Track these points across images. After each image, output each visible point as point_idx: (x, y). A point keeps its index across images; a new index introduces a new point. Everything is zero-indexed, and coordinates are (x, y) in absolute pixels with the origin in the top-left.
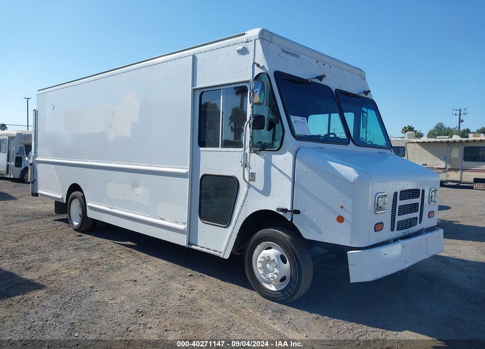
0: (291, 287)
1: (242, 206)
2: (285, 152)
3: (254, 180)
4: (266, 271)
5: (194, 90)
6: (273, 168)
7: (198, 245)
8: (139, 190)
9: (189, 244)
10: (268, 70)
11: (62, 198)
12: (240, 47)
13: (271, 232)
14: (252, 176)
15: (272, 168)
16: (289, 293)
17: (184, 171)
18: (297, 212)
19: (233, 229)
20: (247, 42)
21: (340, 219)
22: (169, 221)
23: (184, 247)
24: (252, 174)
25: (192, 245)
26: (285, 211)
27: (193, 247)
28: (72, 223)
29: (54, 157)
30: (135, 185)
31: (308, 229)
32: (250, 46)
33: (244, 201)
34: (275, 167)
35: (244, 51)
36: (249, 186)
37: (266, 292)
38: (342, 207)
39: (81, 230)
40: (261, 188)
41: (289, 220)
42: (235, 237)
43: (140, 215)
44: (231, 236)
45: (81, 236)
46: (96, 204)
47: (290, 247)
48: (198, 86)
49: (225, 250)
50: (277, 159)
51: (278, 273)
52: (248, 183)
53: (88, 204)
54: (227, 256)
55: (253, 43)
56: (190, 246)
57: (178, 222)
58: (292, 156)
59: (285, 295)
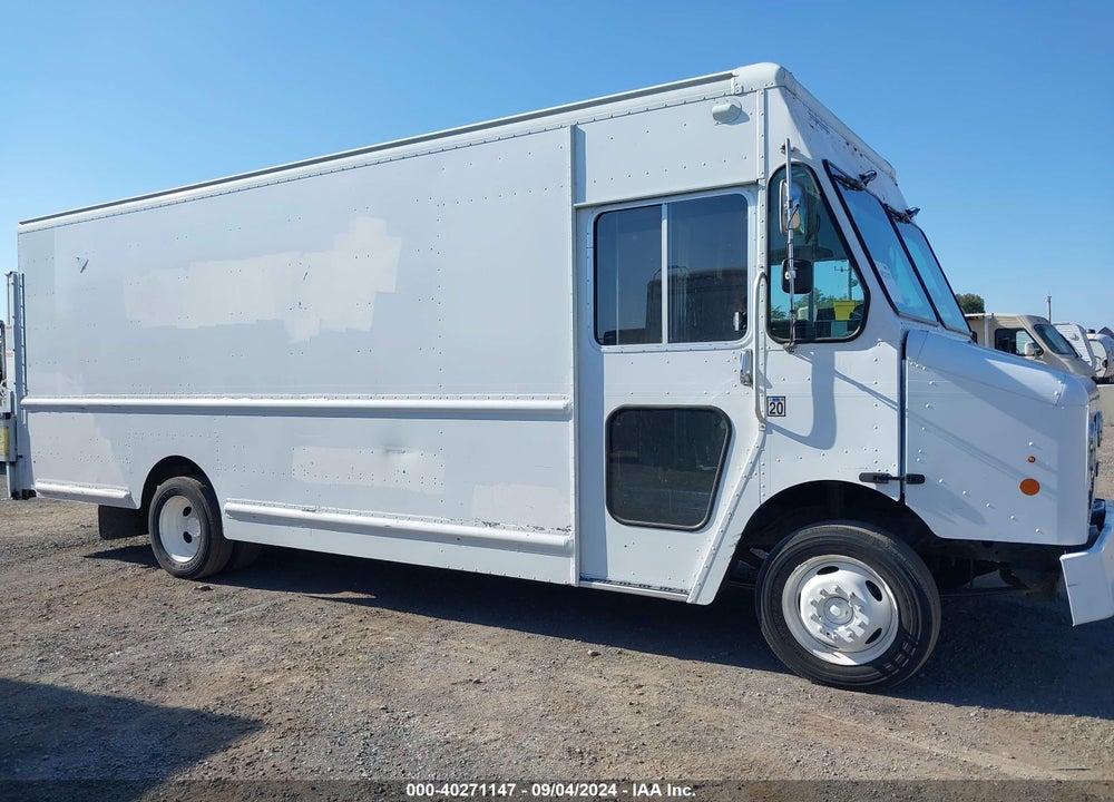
0: (902, 651)
1: (748, 478)
2: (874, 344)
3: (782, 414)
4: (829, 623)
5: (577, 210)
6: (838, 384)
7: (609, 578)
8: (409, 459)
9: (581, 579)
10: (809, 157)
11: (129, 497)
12: (723, 106)
13: (837, 531)
14: (777, 405)
15: (836, 383)
16: (897, 666)
17: (559, 404)
18: (917, 479)
19: (724, 532)
20: (743, 94)
21: (1030, 487)
22: (514, 529)
23: (568, 587)
24: (776, 398)
25: (592, 580)
26: (883, 478)
27: (596, 585)
28: (168, 559)
29: (88, 392)
30: (391, 447)
31: (948, 516)
32: (753, 105)
33: (754, 464)
34: (846, 379)
35: (733, 116)
36: (767, 428)
37: (829, 671)
38: (1032, 460)
39: (201, 574)
40: (805, 430)
41: (897, 500)
42: (728, 551)
43: (414, 519)
44: (717, 550)
45: (207, 589)
46: (254, 504)
47: (896, 561)
48: (591, 199)
49: (701, 586)
50: (847, 360)
51: (867, 623)
52: (762, 420)
53: (227, 504)
54: (707, 598)
55: (759, 97)
56: (585, 584)
57: (542, 529)
58: (896, 351)
59: (885, 672)
